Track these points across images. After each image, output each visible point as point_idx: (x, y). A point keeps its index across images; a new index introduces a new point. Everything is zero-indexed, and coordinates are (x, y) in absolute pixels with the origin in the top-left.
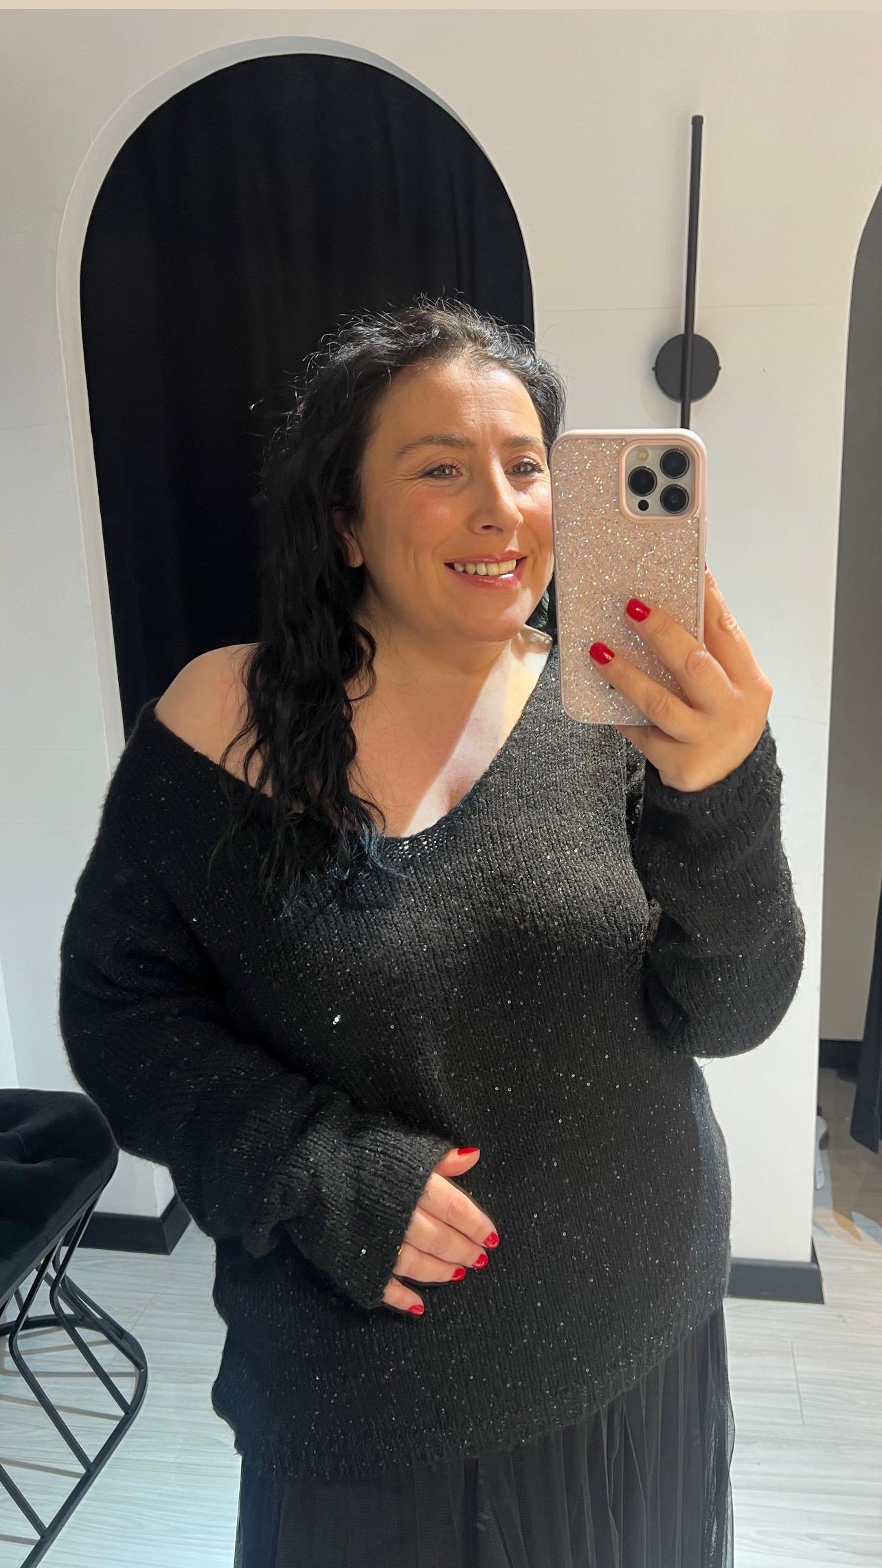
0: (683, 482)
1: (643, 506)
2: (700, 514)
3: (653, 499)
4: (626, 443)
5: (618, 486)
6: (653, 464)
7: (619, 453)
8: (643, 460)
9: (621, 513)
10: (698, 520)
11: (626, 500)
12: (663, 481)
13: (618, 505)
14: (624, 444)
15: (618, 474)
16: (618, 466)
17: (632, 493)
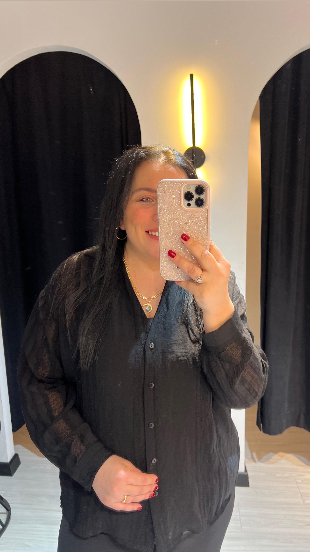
0: (202, 197)
1: (189, 205)
2: (208, 207)
3: (192, 202)
5: (180, 198)
6: (193, 191)
7: (181, 187)
8: (189, 189)
9: (181, 207)
10: (207, 210)
11: (184, 203)
12: (196, 196)
13: (180, 204)
14: (182, 183)
15: (180, 194)
16: (181, 191)
17: (185, 200)
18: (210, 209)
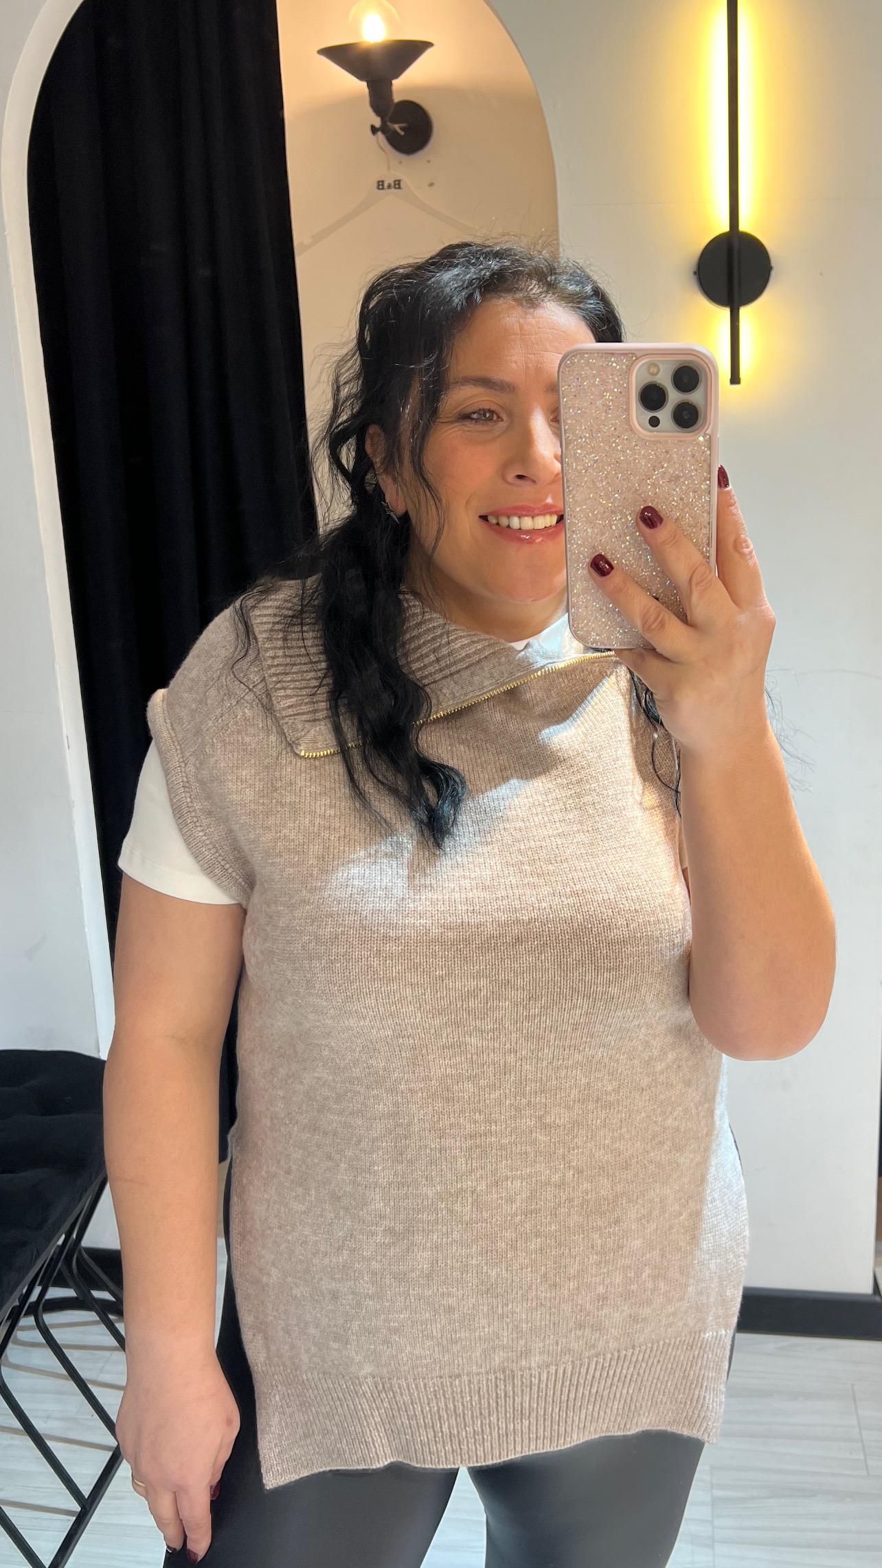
0: (695, 397)
1: (654, 422)
2: (712, 431)
3: (665, 414)
4: (636, 357)
5: (628, 403)
6: (664, 379)
7: (630, 368)
8: (653, 375)
9: (631, 429)
10: (710, 437)
11: (638, 415)
12: (674, 397)
13: (628, 420)
15: (628, 389)
16: (628, 380)
17: (642, 409)
18: (718, 436)
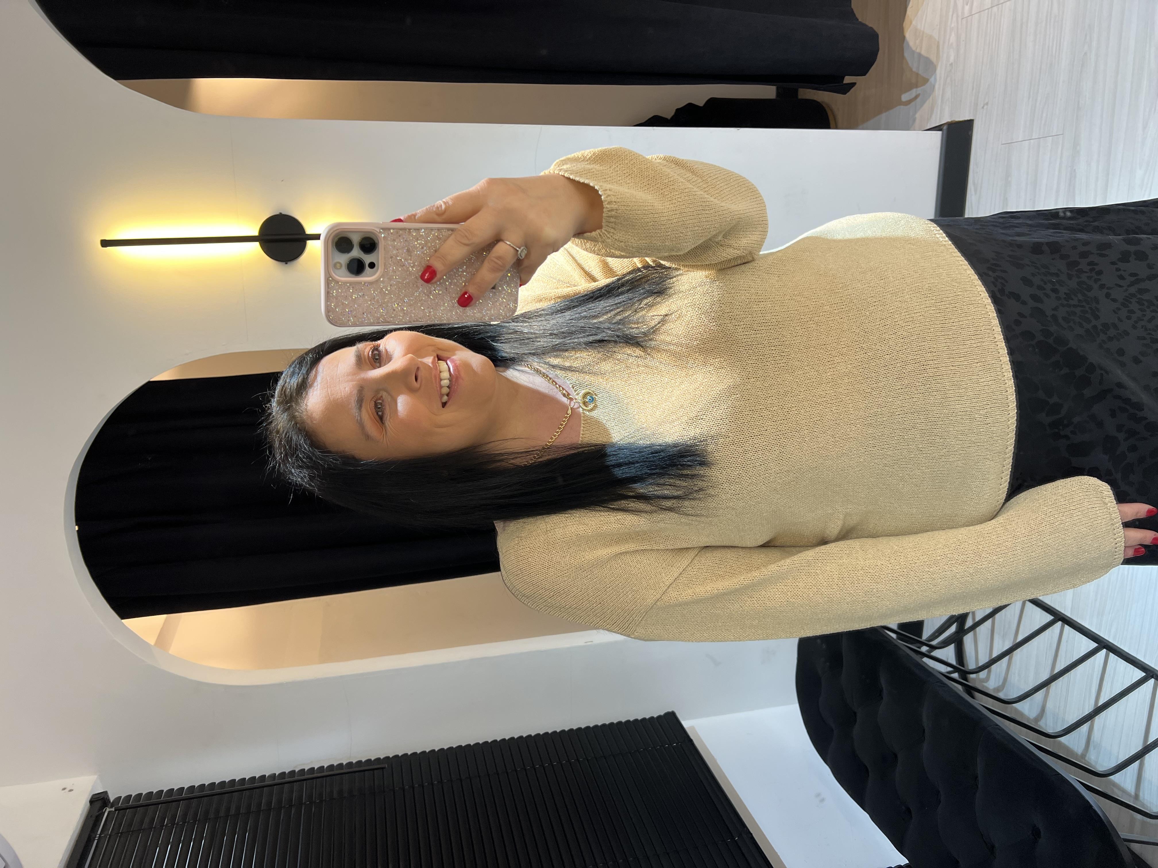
0: (356, 239)
1: (372, 265)
2: (377, 227)
3: (367, 259)
4: (330, 278)
5: (360, 283)
6: (344, 259)
7: (337, 282)
8: (341, 266)
9: (377, 281)
10: (381, 229)
11: (367, 277)
12: (356, 253)
13: (371, 283)
14: (331, 279)
15: (351, 283)
16: (345, 283)
17: (364, 274)
18: (381, 224)
